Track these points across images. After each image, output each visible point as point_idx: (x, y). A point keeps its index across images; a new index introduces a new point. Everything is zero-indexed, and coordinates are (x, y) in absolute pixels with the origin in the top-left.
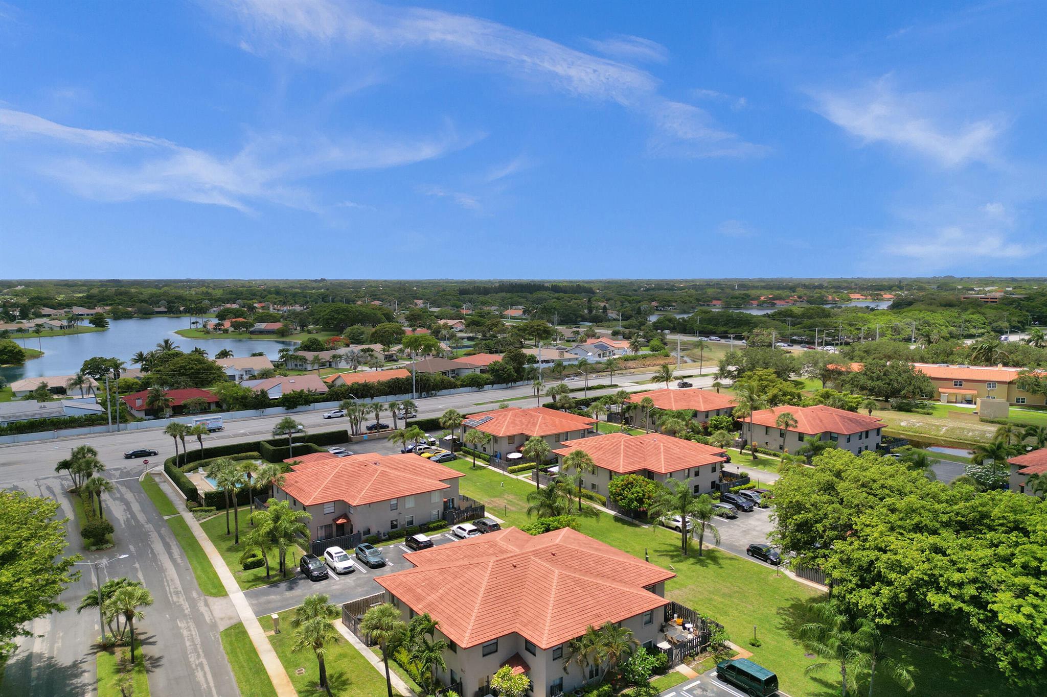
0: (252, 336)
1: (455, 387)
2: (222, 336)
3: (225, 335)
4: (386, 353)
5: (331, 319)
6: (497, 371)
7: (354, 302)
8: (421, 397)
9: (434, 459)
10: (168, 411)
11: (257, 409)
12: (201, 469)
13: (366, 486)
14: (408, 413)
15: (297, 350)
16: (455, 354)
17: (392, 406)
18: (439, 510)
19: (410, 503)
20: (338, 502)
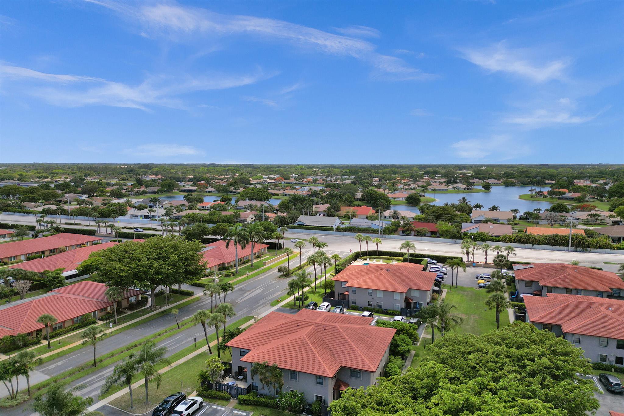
0: (559, 201)
2: (541, 199)
3: (545, 199)
4: (612, 219)
8: (576, 251)
9: (482, 285)
10: (413, 233)
11: (453, 239)
12: (368, 259)
13: (363, 278)
14: (508, 255)
15: (546, 210)
17: (497, 248)
18: (400, 305)
19: (380, 295)
20: (347, 282)
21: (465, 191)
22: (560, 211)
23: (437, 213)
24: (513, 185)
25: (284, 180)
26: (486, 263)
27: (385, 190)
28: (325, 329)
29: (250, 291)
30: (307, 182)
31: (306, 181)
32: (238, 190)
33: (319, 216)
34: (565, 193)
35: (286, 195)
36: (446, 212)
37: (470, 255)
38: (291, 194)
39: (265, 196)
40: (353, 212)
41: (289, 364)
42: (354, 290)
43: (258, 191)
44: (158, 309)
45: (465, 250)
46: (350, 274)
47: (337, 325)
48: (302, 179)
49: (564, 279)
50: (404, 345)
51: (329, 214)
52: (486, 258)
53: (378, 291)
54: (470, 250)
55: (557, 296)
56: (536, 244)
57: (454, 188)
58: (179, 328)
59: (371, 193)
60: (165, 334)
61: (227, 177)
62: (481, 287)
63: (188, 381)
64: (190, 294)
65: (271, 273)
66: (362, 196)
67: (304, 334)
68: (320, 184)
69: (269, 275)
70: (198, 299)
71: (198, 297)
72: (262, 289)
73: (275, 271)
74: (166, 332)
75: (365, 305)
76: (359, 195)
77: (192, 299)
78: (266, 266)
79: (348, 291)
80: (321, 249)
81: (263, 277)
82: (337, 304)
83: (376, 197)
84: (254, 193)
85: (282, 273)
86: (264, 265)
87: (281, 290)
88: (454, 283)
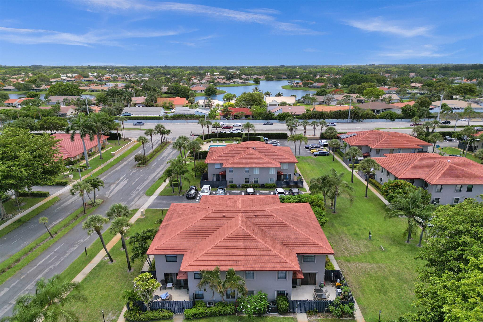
0: (310, 89)
1: (375, 118)
2: (298, 89)
3: (300, 88)
4: (358, 99)
8: (352, 122)
9: (316, 153)
10: (231, 117)
11: (266, 120)
12: (212, 142)
13: (237, 158)
14: (322, 128)
15: (314, 95)
16: (402, 101)
17: (313, 123)
18: (275, 178)
19: (256, 171)
20: (222, 164)
21: (243, 84)
22: (323, 95)
23: (247, 99)
24: (272, 79)
25: (83, 78)
26: (305, 136)
27: (183, 84)
28: (255, 216)
29: (114, 183)
31: (106, 79)
32: (40, 87)
34: (313, 84)
35: (93, 91)
37: (293, 131)
38: (99, 90)
39: (76, 91)
40: (169, 103)
41: (243, 264)
42: (232, 169)
43: (68, 87)
44: (11, 219)
45: (289, 127)
46: (221, 156)
47: (266, 209)
48: (101, 77)
49: (386, 141)
50: (321, 217)
51: (147, 105)
52: (305, 132)
53: (254, 169)
54: (294, 126)
55: (395, 156)
56: (326, 119)
57: (234, 82)
58: (52, 237)
59: (176, 87)
60: (37, 248)
61: (21, 76)
62: (316, 155)
63: (104, 304)
64: (45, 195)
65: (125, 163)
66: (169, 89)
67: (240, 225)
68: (120, 82)
69: (125, 165)
70: (57, 200)
71: (56, 197)
72: (127, 180)
73: (129, 160)
74: (38, 245)
75: (243, 182)
76: (165, 89)
77: (50, 201)
78: (116, 157)
79: (225, 172)
80: (166, 135)
81: (119, 168)
82: (214, 185)
83: (181, 90)
84: (64, 88)
85: (140, 162)
86: (113, 155)
87: (147, 179)
88: (297, 154)
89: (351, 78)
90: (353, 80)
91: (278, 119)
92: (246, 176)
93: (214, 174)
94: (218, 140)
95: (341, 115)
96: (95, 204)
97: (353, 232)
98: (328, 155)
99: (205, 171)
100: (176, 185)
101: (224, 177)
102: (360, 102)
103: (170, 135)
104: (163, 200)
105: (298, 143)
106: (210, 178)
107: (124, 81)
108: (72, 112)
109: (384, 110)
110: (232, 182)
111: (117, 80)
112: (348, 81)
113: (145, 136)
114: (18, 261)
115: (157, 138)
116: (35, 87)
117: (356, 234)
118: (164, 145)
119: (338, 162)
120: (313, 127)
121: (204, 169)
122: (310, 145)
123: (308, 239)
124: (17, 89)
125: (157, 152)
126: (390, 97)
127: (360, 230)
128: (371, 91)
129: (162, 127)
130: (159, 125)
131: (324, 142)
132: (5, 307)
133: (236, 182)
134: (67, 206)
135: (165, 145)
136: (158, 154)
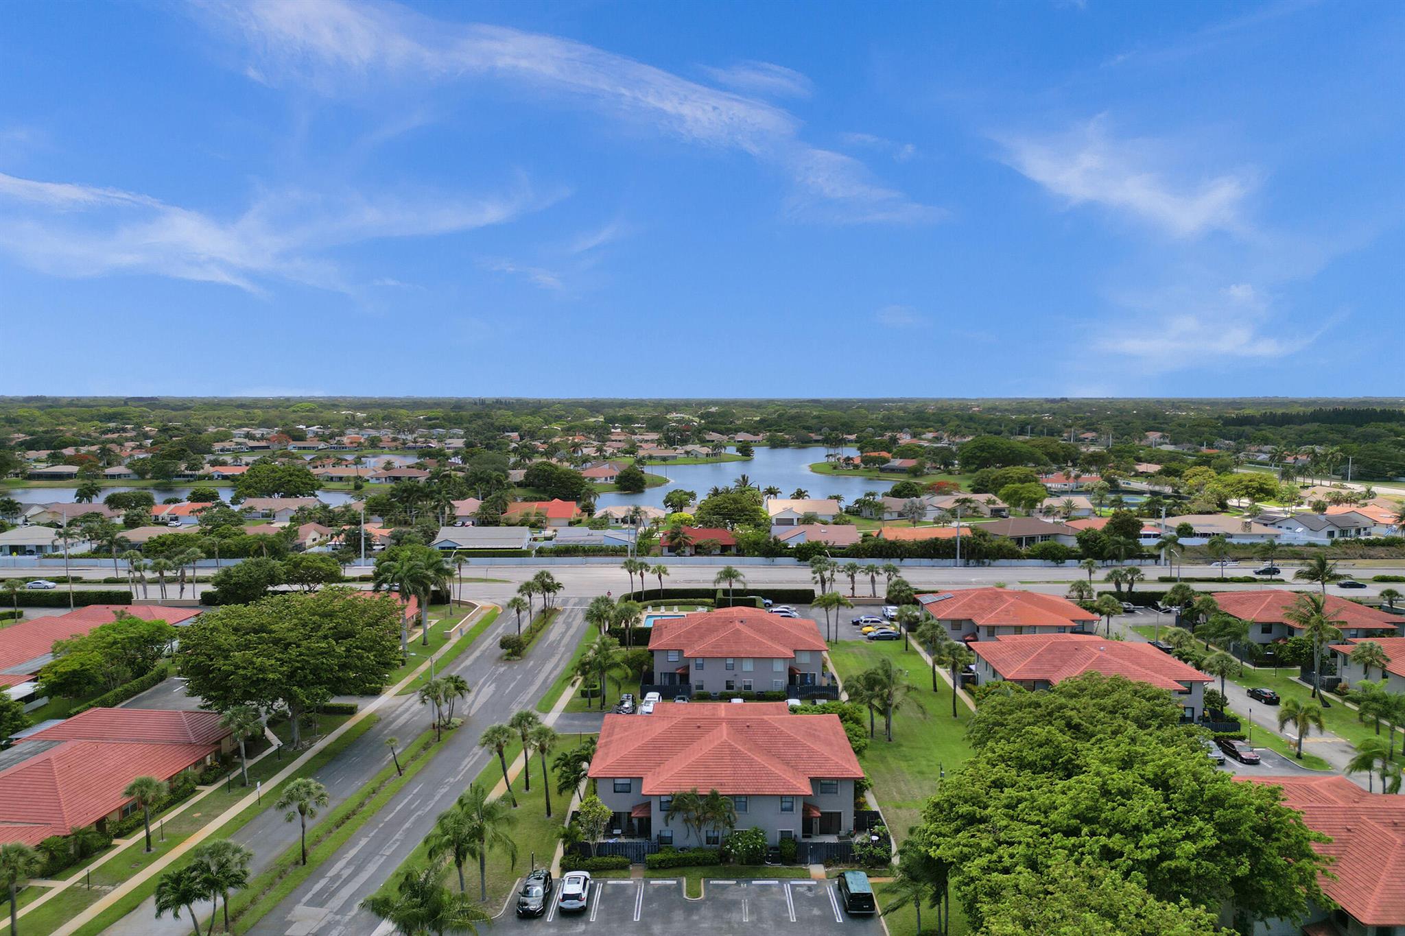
0: (882, 475)
1: (1017, 558)
4: (992, 506)
5: (972, 457)
6: (1087, 541)
7: (1060, 433)
8: (967, 565)
9: (872, 634)
10: (688, 550)
11: (766, 557)
12: (650, 608)
13: (712, 639)
14: (889, 579)
15: (886, 495)
16: (1098, 513)
17: (871, 569)
18: (783, 681)
19: (748, 666)
20: (681, 651)
21: (710, 459)
22: (907, 496)
23: (724, 508)
24: (784, 444)
25: (293, 442)
26: (853, 596)
27: (560, 461)
30: (355, 445)
31: (353, 443)
33: (463, 524)
34: (888, 461)
35: (332, 479)
36: (739, 506)
37: (827, 585)
38: (348, 477)
39: (308, 484)
40: (537, 514)
41: (731, 786)
42: (703, 661)
44: (309, 748)
45: (818, 576)
46: (679, 636)
47: (765, 717)
48: (337, 438)
49: (1007, 611)
51: (484, 521)
52: (853, 589)
53: (744, 660)
54: (827, 574)
57: (687, 453)
59: (545, 471)
60: (383, 789)
62: (873, 638)
64: (351, 711)
65: (477, 653)
66: (527, 476)
67: (725, 737)
68: (386, 450)
69: (478, 658)
70: (373, 720)
71: (371, 715)
72: (494, 685)
73: (483, 647)
74: (382, 784)
75: (722, 688)
76: (518, 475)
77: (363, 721)
78: (455, 640)
79: (688, 667)
80: (551, 594)
81: (468, 662)
82: (668, 694)
83: (559, 478)
84: (280, 479)
85: (510, 650)
86: (447, 638)
87: (532, 683)
88: (832, 637)
89: (983, 451)
90: (988, 455)
91: (795, 557)
92: (729, 676)
93: (665, 674)
94: (662, 604)
95: (938, 550)
96: (451, 725)
97: (916, 769)
98: (898, 637)
99: (645, 667)
100: (594, 694)
101: (685, 677)
102: (996, 513)
103: (560, 592)
104: (573, 719)
105: (833, 612)
106: (657, 680)
107: (397, 449)
108: (314, 540)
109: (1045, 537)
110: (701, 687)
111: (381, 445)
112: (974, 457)
113: (519, 596)
114: (362, 805)
115: (538, 600)
116: (186, 469)
117: (921, 773)
118: (547, 614)
119: (916, 653)
120: (869, 578)
121: (641, 664)
122: (863, 618)
123: (827, 759)
124: (136, 472)
125: (537, 631)
126: (1070, 502)
127: (929, 766)
128: (1016, 492)
129: (548, 576)
130: (542, 573)
131: (892, 610)
132: (377, 857)
133: (708, 689)
134: (400, 728)
135: (551, 615)
136: (539, 634)
